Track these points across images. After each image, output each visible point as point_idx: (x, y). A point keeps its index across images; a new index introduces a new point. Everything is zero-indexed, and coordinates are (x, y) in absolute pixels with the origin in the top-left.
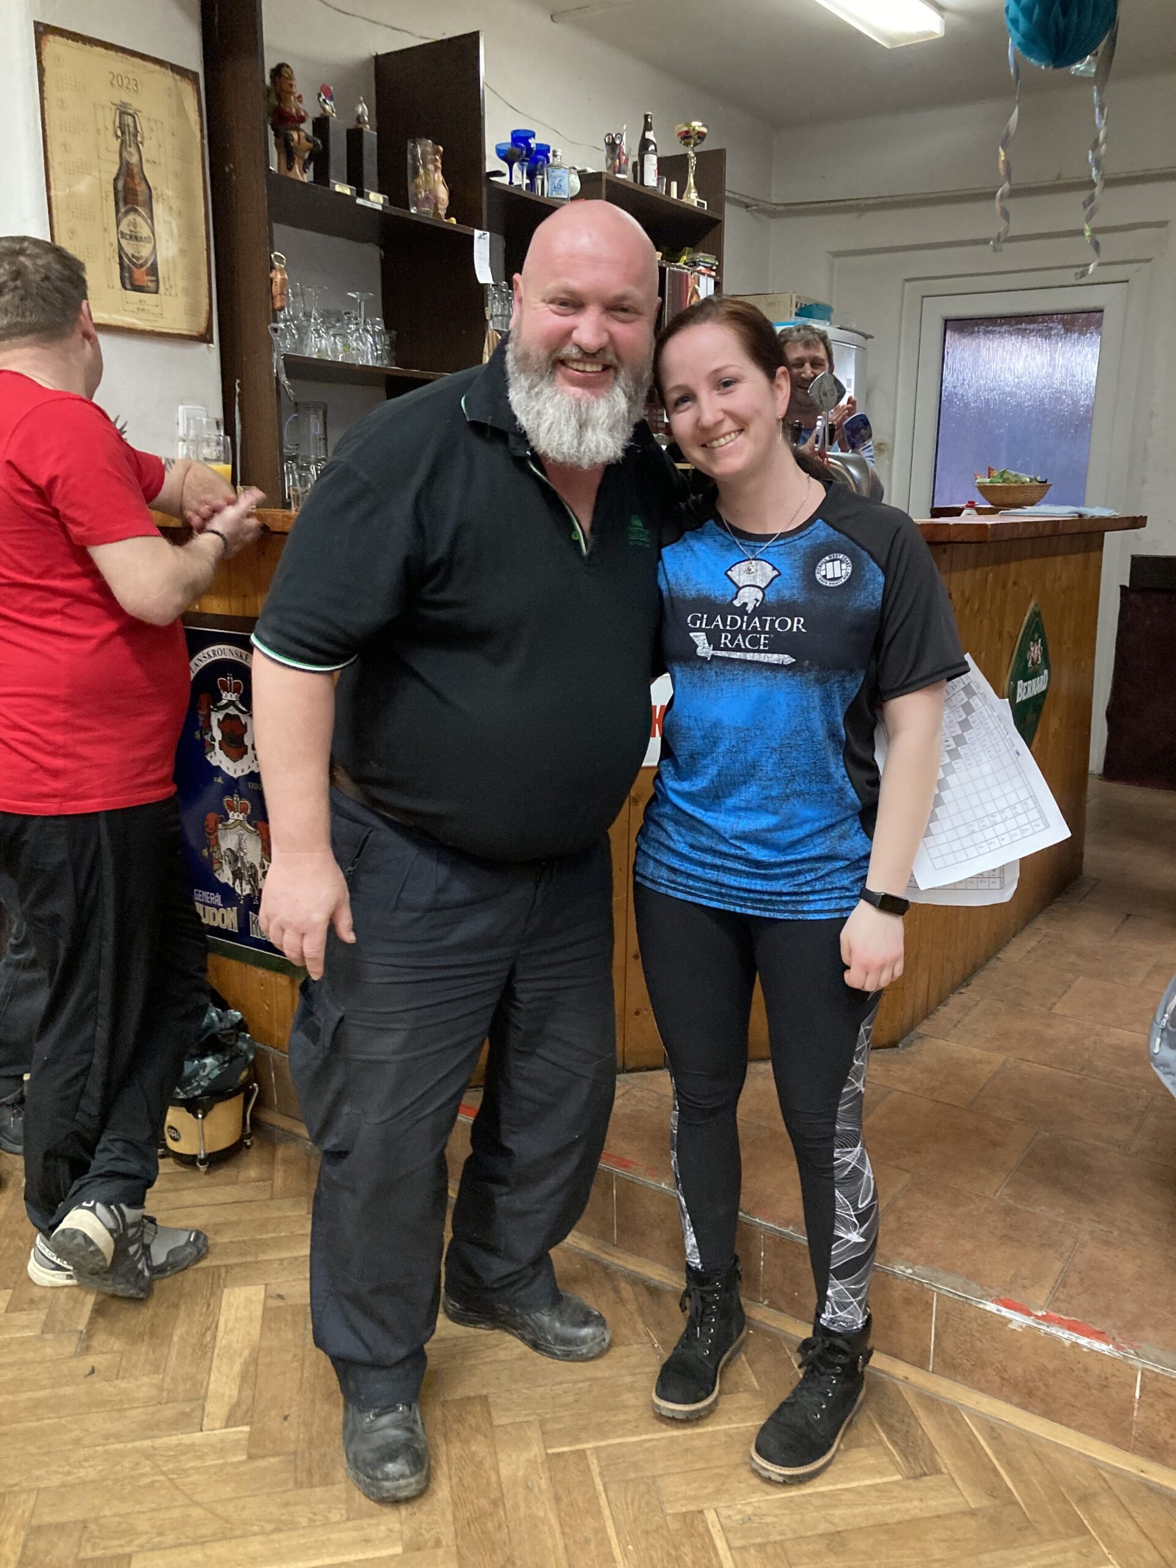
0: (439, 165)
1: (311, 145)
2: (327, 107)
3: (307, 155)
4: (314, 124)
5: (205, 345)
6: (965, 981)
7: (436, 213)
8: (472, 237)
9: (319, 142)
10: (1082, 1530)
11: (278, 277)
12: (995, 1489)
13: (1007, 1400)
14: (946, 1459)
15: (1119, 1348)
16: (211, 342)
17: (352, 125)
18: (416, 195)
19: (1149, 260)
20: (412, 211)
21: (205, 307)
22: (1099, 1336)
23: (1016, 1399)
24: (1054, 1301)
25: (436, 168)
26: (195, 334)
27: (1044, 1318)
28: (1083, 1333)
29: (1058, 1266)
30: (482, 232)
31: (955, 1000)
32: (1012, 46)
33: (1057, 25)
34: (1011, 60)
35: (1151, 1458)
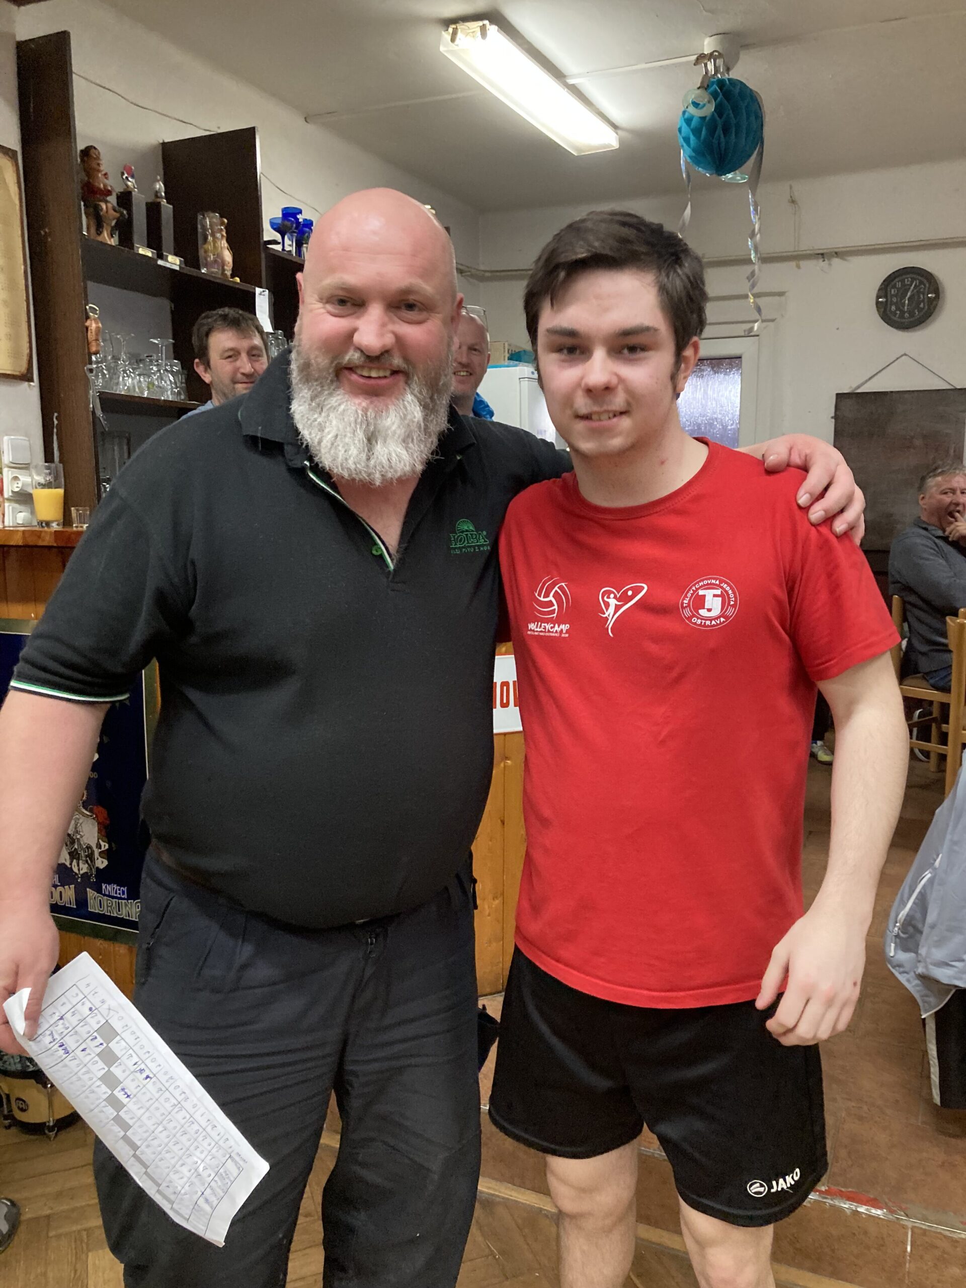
0: (224, 234)
1: (118, 215)
2: (129, 183)
3: (113, 223)
4: (118, 197)
5: (26, 383)
7: (223, 273)
8: (254, 294)
9: (125, 212)
11: (93, 325)
15: (889, 1209)
16: (32, 381)
17: (151, 199)
18: (206, 259)
20: (203, 271)
21: (27, 351)
22: (875, 1203)
23: (807, 1265)
25: (222, 236)
26: (17, 373)
27: (827, 1192)
28: (861, 1202)
30: (261, 290)
32: (684, 156)
33: (719, 144)
34: (683, 168)
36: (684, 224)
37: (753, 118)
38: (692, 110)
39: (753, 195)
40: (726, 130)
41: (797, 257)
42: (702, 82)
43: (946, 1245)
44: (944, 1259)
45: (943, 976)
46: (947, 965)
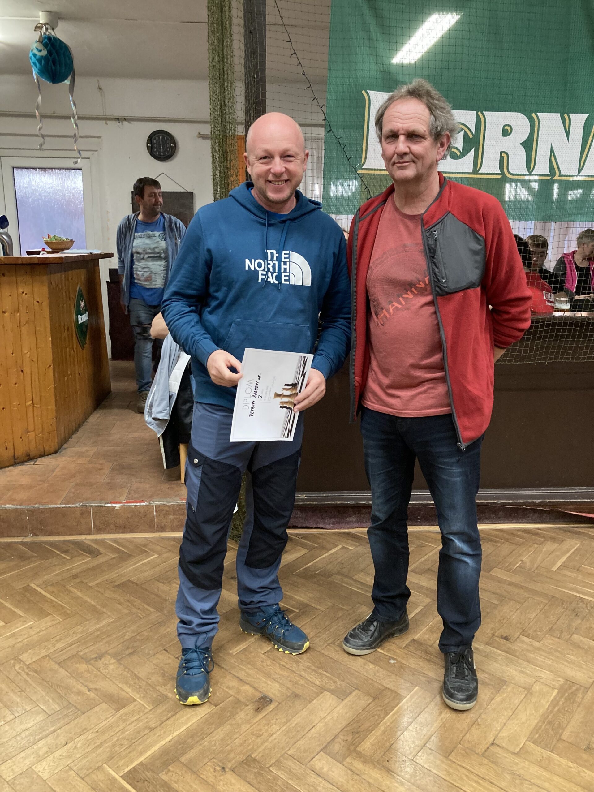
6: (77, 430)
10: (146, 551)
12: (119, 552)
13: (118, 533)
14: (103, 551)
15: (148, 502)
19: (96, 151)
22: (142, 501)
23: (121, 531)
24: (127, 498)
27: (125, 503)
28: (137, 502)
29: (127, 491)
32: (35, 72)
33: (52, 68)
34: (35, 77)
35: (162, 532)
36: (38, 105)
37: (67, 59)
38: (36, 52)
39: (72, 96)
40: (54, 62)
41: (106, 119)
42: (39, 39)
43: (167, 508)
44: (167, 514)
45: (160, 416)
46: (162, 412)
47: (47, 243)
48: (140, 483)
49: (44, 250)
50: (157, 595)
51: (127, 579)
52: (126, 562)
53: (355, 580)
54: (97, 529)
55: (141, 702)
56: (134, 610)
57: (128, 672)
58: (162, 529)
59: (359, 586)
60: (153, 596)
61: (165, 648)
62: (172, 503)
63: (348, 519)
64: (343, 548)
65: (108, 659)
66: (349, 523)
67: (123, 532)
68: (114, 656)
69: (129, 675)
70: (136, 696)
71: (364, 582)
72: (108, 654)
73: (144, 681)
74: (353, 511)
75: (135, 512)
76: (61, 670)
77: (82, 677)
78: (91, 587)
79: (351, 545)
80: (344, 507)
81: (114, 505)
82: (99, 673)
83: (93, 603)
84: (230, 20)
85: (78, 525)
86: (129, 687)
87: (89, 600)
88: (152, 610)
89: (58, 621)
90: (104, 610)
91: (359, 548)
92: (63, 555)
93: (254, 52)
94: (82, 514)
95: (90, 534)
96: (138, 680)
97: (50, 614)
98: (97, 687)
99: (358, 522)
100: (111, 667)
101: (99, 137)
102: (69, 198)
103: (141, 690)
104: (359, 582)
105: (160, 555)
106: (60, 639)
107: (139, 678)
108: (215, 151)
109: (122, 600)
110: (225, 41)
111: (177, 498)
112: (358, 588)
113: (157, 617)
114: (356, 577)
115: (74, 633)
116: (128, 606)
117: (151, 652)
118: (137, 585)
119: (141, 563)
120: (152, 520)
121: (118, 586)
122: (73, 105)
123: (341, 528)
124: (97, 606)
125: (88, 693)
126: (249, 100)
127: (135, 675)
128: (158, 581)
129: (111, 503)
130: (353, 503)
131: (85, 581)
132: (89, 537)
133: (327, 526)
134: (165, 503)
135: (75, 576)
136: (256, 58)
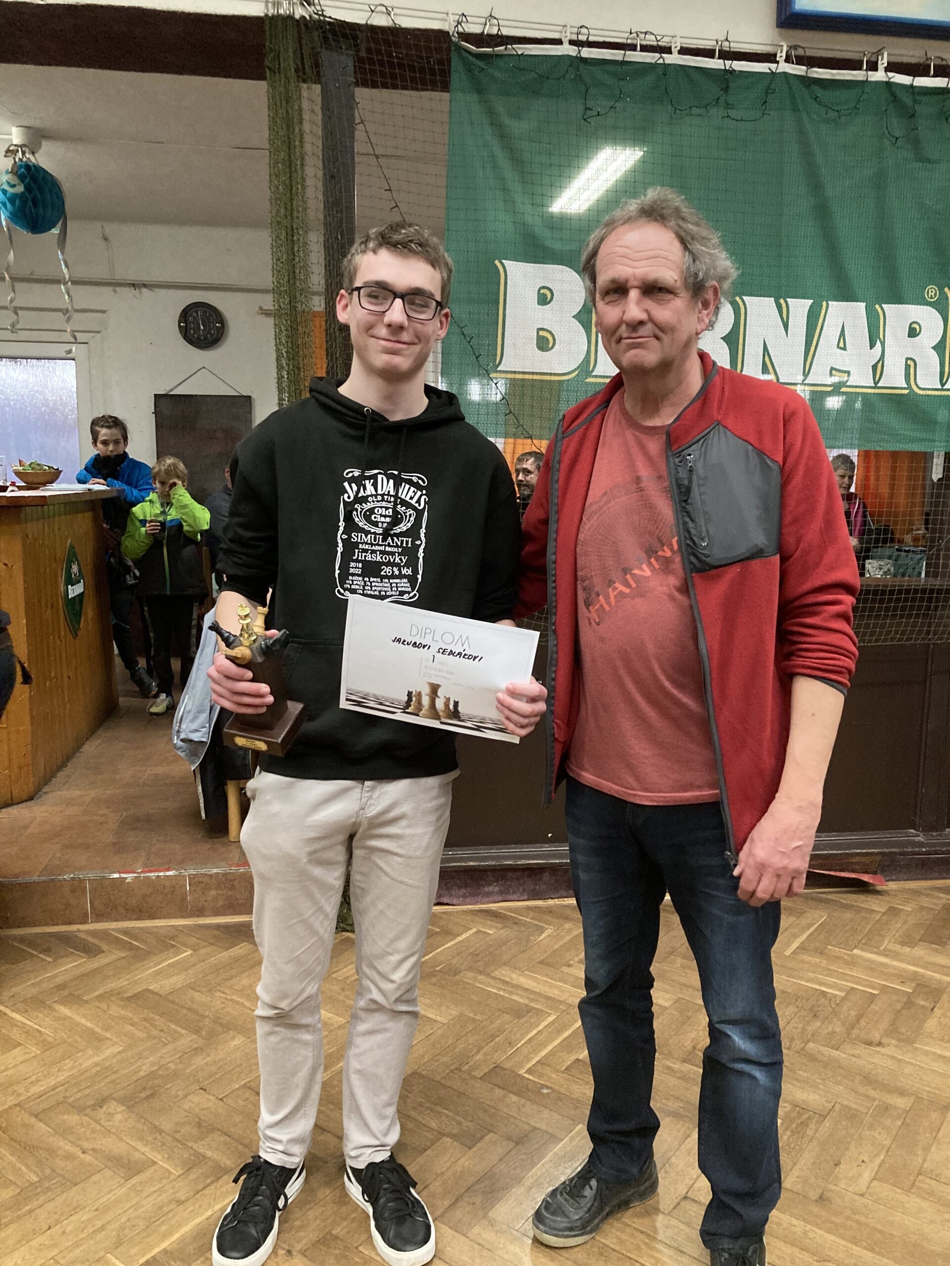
6: (63, 765)
10: (175, 946)
12: (131, 947)
13: (131, 919)
14: (104, 947)
15: (177, 870)
19: (99, 332)
22: (168, 870)
23: (134, 916)
24: (145, 865)
27: (142, 872)
28: (160, 871)
29: (144, 854)
31: (59, 775)
32: (4, 216)
33: (31, 211)
34: (4, 223)
35: (198, 916)
36: (8, 264)
37: (55, 198)
38: (6, 187)
39: (62, 253)
40: (35, 204)
41: (115, 284)
42: (12, 168)
43: (207, 879)
44: (207, 888)
45: (196, 737)
46: (197, 731)
47: (17, 473)
48: (165, 842)
49: (13, 484)
50: (189, 1009)
51: (144, 987)
52: (145, 962)
53: (494, 978)
54: (96, 915)
55: (165, 1166)
56: (155, 1032)
57: (144, 1124)
58: (200, 912)
59: (500, 986)
60: (185, 1011)
61: (201, 1086)
62: (215, 871)
63: (486, 889)
64: (479, 932)
65: (113, 1107)
66: (488, 894)
67: (138, 919)
68: (122, 1101)
69: (145, 1128)
70: (157, 1157)
71: (507, 979)
72: (114, 1099)
73: (169, 1135)
74: (494, 877)
75: (157, 886)
76: (40, 1124)
77: (72, 1133)
78: (87, 1002)
79: (491, 927)
80: (480, 871)
81: (123, 875)
82: (98, 1127)
83: (89, 1025)
84: (303, 159)
85: (65, 910)
86: (146, 1145)
87: (83, 1021)
88: (183, 1032)
89: (33, 1054)
90: (108, 1035)
91: (502, 931)
92: (41, 956)
93: (337, 203)
94: (73, 891)
95: (85, 922)
96: (160, 1134)
97: (20, 1044)
98: (98, 1147)
99: (501, 893)
100: (119, 1117)
101: (103, 312)
102: (55, 404)
103: (164, 1147)
104: (500, 979)
105: (195, 950)
106: (38, 1081)
107: (161, 1131)
108: (281, 342)
109: (136, 1020)
110: (294, 188)
111: (224, 864)
112: (499, 989)
113: (191, 1041)
114: (497, 973)
115: (59, 1071)
116: (145, 1028)
117: (180, 1093)
118: (160, 996)
119: (166, 963)
120: (184, 899)
121: (129, 999)
122: (63, 267)
123: (476, 903)
124: (97, 1029)
125: (83, 1156)
126: (330, 270)
127: (155, 1127)
128: (193, 989)
129: (119, 872)
130: (493, 863)
131: (76, 993)
132: (82, 927)
133: (455, 901)
134: (203, 871)
135: (61, 987)
136: (342, 213)
